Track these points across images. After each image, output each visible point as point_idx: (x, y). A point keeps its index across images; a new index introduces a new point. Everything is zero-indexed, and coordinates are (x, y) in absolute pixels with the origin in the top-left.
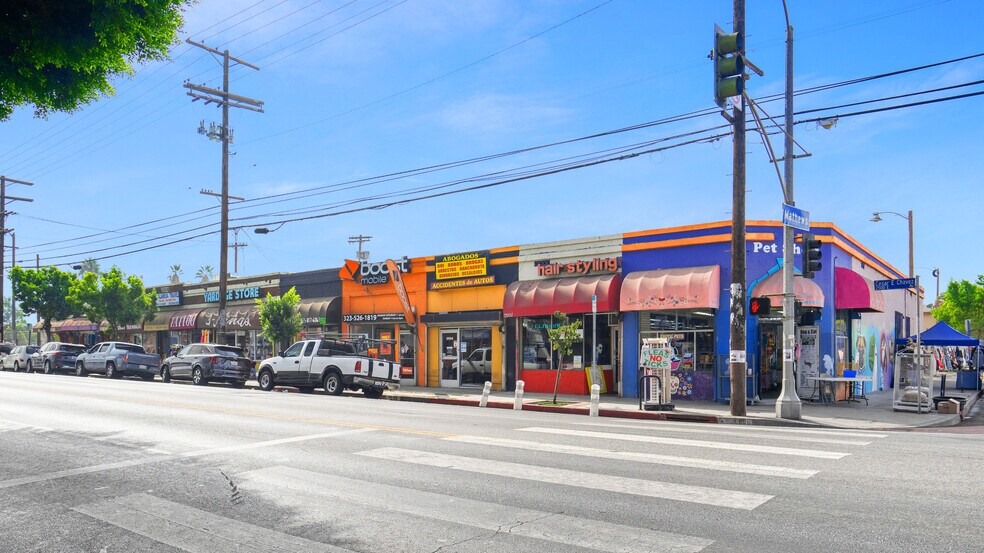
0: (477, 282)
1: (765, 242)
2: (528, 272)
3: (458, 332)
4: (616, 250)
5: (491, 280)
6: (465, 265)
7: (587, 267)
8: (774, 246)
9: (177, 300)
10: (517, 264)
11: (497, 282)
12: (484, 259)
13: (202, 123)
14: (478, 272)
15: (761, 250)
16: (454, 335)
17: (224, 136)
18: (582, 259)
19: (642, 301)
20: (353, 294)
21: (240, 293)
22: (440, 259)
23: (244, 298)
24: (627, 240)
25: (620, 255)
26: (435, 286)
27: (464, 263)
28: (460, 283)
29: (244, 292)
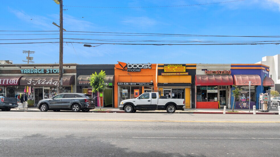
0: (181, 74)
1: (264, 70)
2: (199, 72)
4: (229, 68)
5: (187, 74)
7: (222, 72)
10: (195, 70)
11: (189, 75)
12: (185, 67)
14: (182, 71)
15: (263, 72)
16: (170, 91)
19: (243, 83)
20: (120, 75)
21: (50, 70)
22: (167, 65)
23: (53, 73)
24: (232, 66)
25: (230, 70)
26: (163, 74)
27: (176, 67)
28: (174, 74)
29: (52, 70)
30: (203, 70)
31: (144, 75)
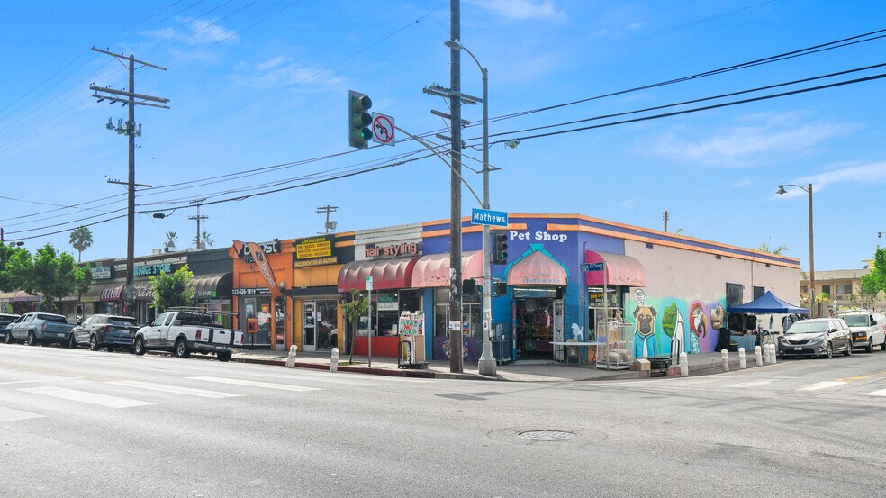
0: (325, 261)
1: (519, 231)
2: (360, 254)
3: (314, 304)
4: (417, 236)
5: (334, 260)
6: (316, 247)
7: (397, 251)
8: (528, 234)
9: (109, 273)
10: (353, 247)
11: (339, 262)
12: (329, 242)
13: (110, 120)
15: (516, 238)
17: (131, 130)
18: (395, 244)
19: (426, 280)
20: (241, 271)
22: (299, 241)
24: (426, 228)
25: (421, 241)
26: (297, 265)
27: (316, 245)
28: (314, 262)
29: (159, 268)
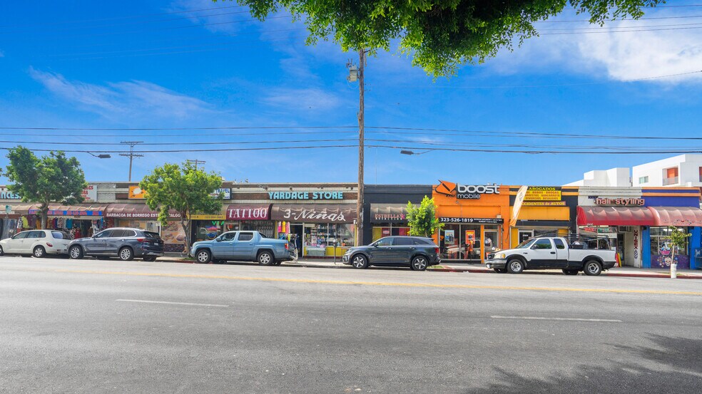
0: (552, 204)
2: (583, 202)
5: (563, 203)
7: (627, 202)
11: (567, 206)
12: (559, 191)
14: (555, 198)
16: (530, 234)
18: (624, 198)
20: (443, 203)
21: (319, 195)
23: (324, 198)
24: (644, 191)
27: (544, 193)
28: (540, 204)
29: (323, 194)
30: (590, 197)
31: (485, 204)
